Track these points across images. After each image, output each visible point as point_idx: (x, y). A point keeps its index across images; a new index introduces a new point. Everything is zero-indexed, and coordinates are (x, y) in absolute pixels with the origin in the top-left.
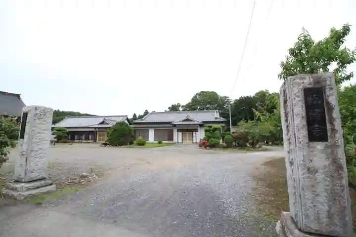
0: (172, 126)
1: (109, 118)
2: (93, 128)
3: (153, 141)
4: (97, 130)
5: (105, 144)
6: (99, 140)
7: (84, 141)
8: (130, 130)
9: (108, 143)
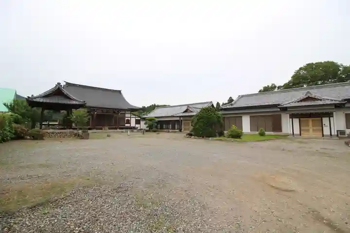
0: (279, 110)
1: (194, 106)
2: (178, 116)
3: (249, 131)
4: (182, 119)
5: (190, 135)
6: (184, 130)
7: (171, 131)
8: (219, 117)
9: (192, 133)
